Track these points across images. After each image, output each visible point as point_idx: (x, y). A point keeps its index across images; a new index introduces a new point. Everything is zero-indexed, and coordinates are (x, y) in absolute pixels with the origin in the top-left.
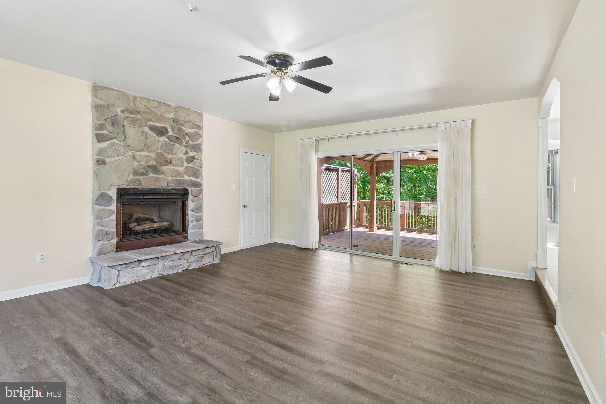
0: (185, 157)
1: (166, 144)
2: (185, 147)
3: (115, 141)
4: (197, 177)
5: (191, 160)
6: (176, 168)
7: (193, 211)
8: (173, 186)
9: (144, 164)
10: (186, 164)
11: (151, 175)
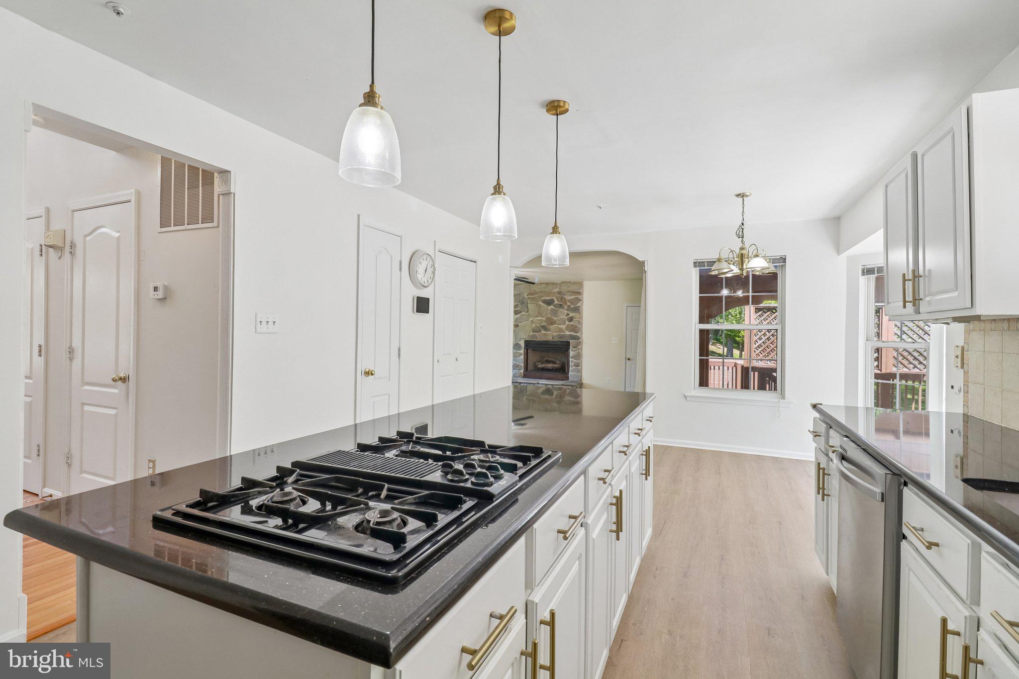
0: (566, 317)
1: (552, 310)
2: (567, 310)
3: (523, 313)
4: (576, 332)
5: (571, 319)
6: (560, 326)
7: (572, 358)
8: (557, 339)
9: (538, 325)
10: (567, 323)
11: (543, 332)
